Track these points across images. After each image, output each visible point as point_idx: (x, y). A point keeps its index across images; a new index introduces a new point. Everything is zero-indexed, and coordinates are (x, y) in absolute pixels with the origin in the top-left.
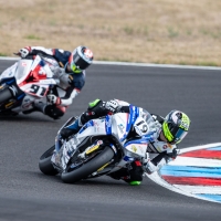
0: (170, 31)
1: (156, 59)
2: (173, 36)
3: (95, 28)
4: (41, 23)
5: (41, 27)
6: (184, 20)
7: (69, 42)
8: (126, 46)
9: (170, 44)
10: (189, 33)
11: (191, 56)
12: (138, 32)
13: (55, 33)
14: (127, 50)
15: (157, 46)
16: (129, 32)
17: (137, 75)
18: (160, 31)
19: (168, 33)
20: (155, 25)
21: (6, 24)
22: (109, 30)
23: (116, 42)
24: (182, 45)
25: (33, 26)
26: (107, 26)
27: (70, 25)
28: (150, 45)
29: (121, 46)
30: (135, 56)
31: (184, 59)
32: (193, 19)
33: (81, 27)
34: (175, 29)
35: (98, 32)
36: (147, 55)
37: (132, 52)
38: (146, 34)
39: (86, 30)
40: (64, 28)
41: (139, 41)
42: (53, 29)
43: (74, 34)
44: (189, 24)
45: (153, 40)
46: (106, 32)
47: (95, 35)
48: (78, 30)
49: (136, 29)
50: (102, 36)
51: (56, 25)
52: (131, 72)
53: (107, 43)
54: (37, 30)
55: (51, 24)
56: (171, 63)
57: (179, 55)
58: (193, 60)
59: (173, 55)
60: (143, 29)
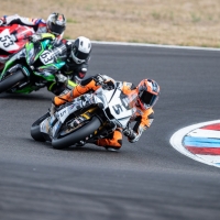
0: (193, 16)
1: (181, 41)
2: (196, 21)
3: (125, 14)
4: (78, 8)
5: (77, 12)
6: (205, 7)
7: (102, 26)
8: (154, 30)
9: (193, 28)
10: (210, 19)
11: (212, 39)
12: (165, 17)
13: (91, 17)
14: (154, 33)
15: (182, 30)
16: (157, 17)
17: (164, 56)
18: (184, 16)
19: (191, 18)
20: (179, 11)
21: (46, 9)
22: (139, 15)
23: (145, 26)
24: (204, 29)
25: (71, 10)
26: (137, 12)
27: (103, 10)
28: (175, 29)
29: (149, 30)
30: (162, 39)
31: (205, 42)
32: (213, 6)
33: (113, 12)
34: (198, 15)
35: (129, 16)
36: (172, 38)
37: (159, 35)
38: (171, 19)
39: (118, 15)
40: (99, 13)
41: (165, 26)
42: (89, 13)
43: (107, 19)
44: (210, 10)
45: (178, 25)
46: (135, 16)
47: (126, 20)
48: (111, 15)
49: (162, 14)
50: (132, 20)
51: (91, 10)
52: (159, 53)
53: (137, 27)
54: (74, 15)
55: (87, 9)
56: (194, 45)
57: (202, 38)
58: (214, 43)
59: (196, 38)
60: (169, 15)
